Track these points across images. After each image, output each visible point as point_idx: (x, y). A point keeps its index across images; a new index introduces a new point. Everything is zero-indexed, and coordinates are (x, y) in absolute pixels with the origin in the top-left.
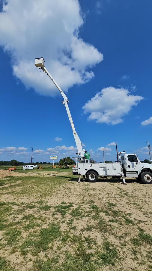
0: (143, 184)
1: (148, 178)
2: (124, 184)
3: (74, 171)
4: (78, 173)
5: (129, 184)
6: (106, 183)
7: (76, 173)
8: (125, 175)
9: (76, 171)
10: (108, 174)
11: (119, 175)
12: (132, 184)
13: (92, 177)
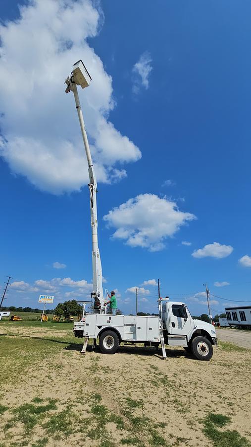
0: (194, 361)
1: (203, 349)
2: (163, 359)
3: (77, 328)
4: (85, 334)
5: (172, 359)
6: (133, 356)
7: (79, 334)
8: (166, 342)
9: (80, 329)
10: (138, 339)
11: (156, 341)
12: (176, 360)
13: (109, 343)
